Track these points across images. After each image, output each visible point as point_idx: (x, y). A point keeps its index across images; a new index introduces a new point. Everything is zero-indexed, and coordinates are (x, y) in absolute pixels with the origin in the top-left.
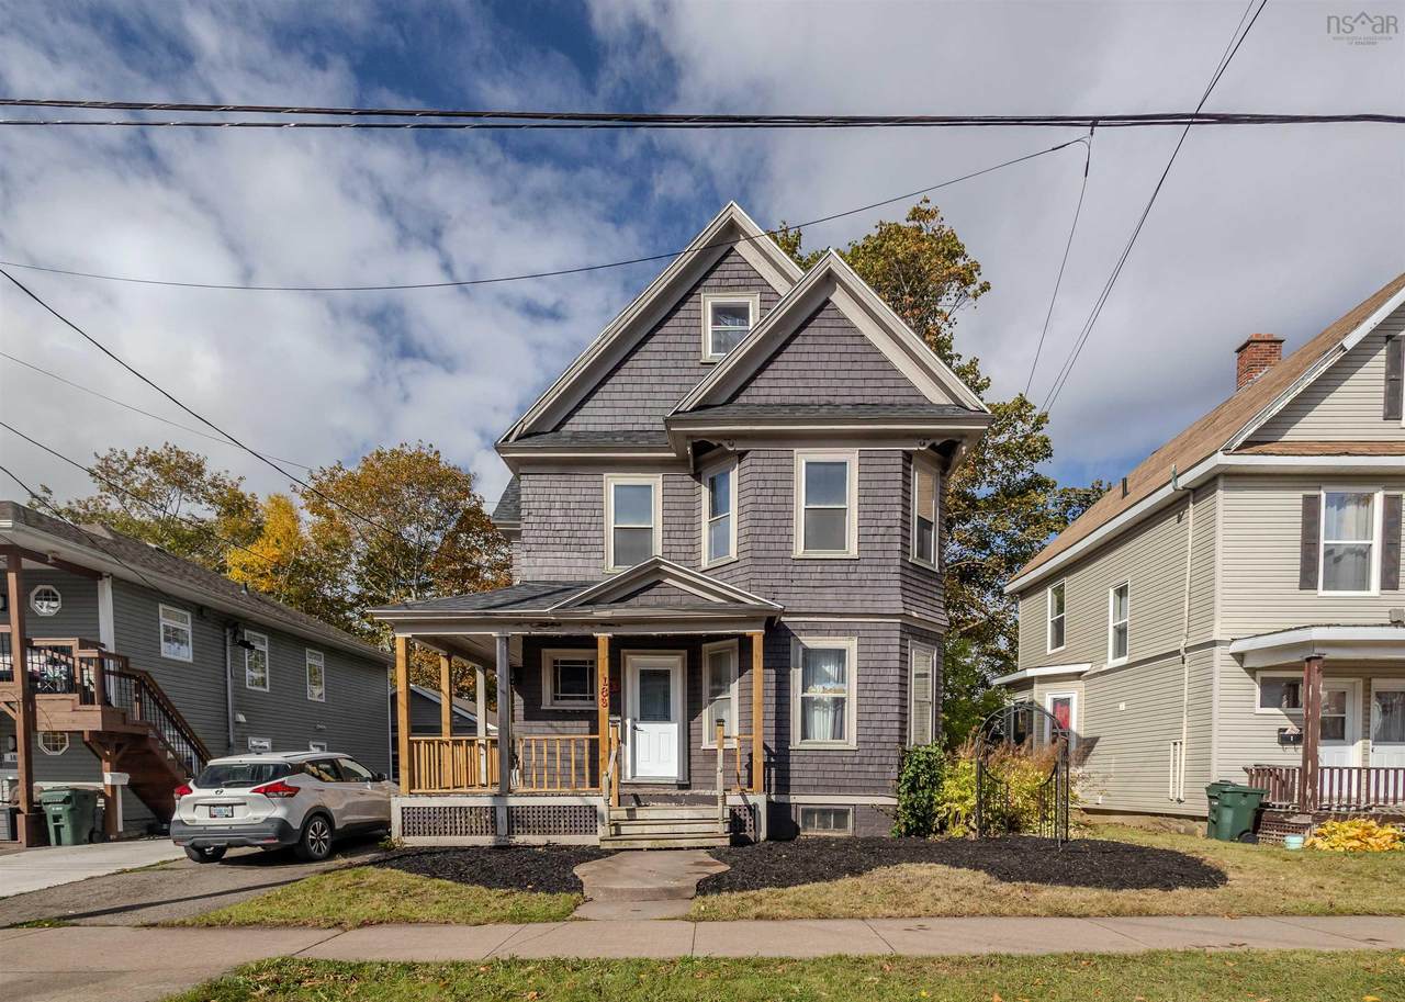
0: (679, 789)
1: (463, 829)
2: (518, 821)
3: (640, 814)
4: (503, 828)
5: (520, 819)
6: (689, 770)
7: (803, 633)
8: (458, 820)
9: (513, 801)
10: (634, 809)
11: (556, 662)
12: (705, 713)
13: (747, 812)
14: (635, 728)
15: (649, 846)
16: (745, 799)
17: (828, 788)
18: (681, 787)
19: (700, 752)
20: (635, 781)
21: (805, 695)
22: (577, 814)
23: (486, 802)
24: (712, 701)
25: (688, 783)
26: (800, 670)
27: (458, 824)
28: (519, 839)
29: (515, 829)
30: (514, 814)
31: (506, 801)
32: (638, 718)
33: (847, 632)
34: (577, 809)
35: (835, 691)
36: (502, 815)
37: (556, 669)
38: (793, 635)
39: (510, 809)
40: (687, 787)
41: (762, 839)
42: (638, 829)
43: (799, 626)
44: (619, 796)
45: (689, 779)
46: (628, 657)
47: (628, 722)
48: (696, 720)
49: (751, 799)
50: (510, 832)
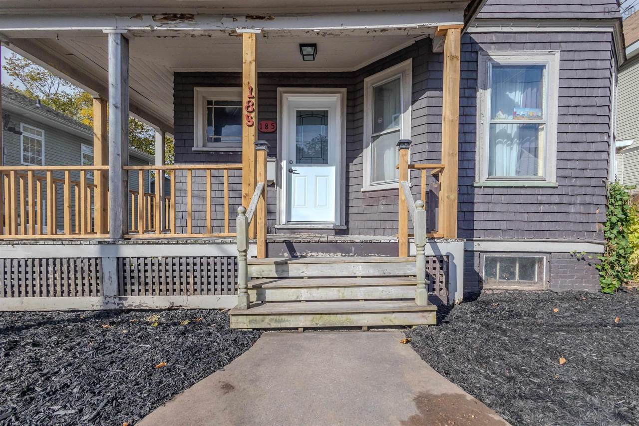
0: (336, 234)
1: (58, 288)
2: (132, 277)
3: (294, 269)
4: (112, 287)
5: (135, 274)
6: (347, 215)
7: (493, 46)
8: (51, 276)
9: (128, 251)
10: (285, 263)
11: (210, 103)
12: (367, 153)
13: (438, 265)
14: (291, 171)
15: (308, 325)
16: (436, 249)
17: (519, 233)
18: (339, 232)
19: (361, 195)
20: (290, 226)
21: (493, 121)
22: (211, 267)
23: (92, 251)
24: (374, 138)
25: (346, 227)
26: (489, 91)
27: (51, 282)
28: (133, 301)
29: (128, 287)
30: (128, 267)
31: (117, 251)
32: (294, 160)
33: (547, 44)
34: (211, 261)
35: (530, 117)
36: (110, 269)
37: (209, 110)
38: (481, 49)
39: (121, 263)
40: (345, 232)
41: (457, 301)
42: (291, 294)
43: (487, 38)
44: (267, 244)
45: (347, 222)
46: (285, 95)
47: (284, 164)
48: (355, 161)
49: (444, 248)
50: (122, 291)
